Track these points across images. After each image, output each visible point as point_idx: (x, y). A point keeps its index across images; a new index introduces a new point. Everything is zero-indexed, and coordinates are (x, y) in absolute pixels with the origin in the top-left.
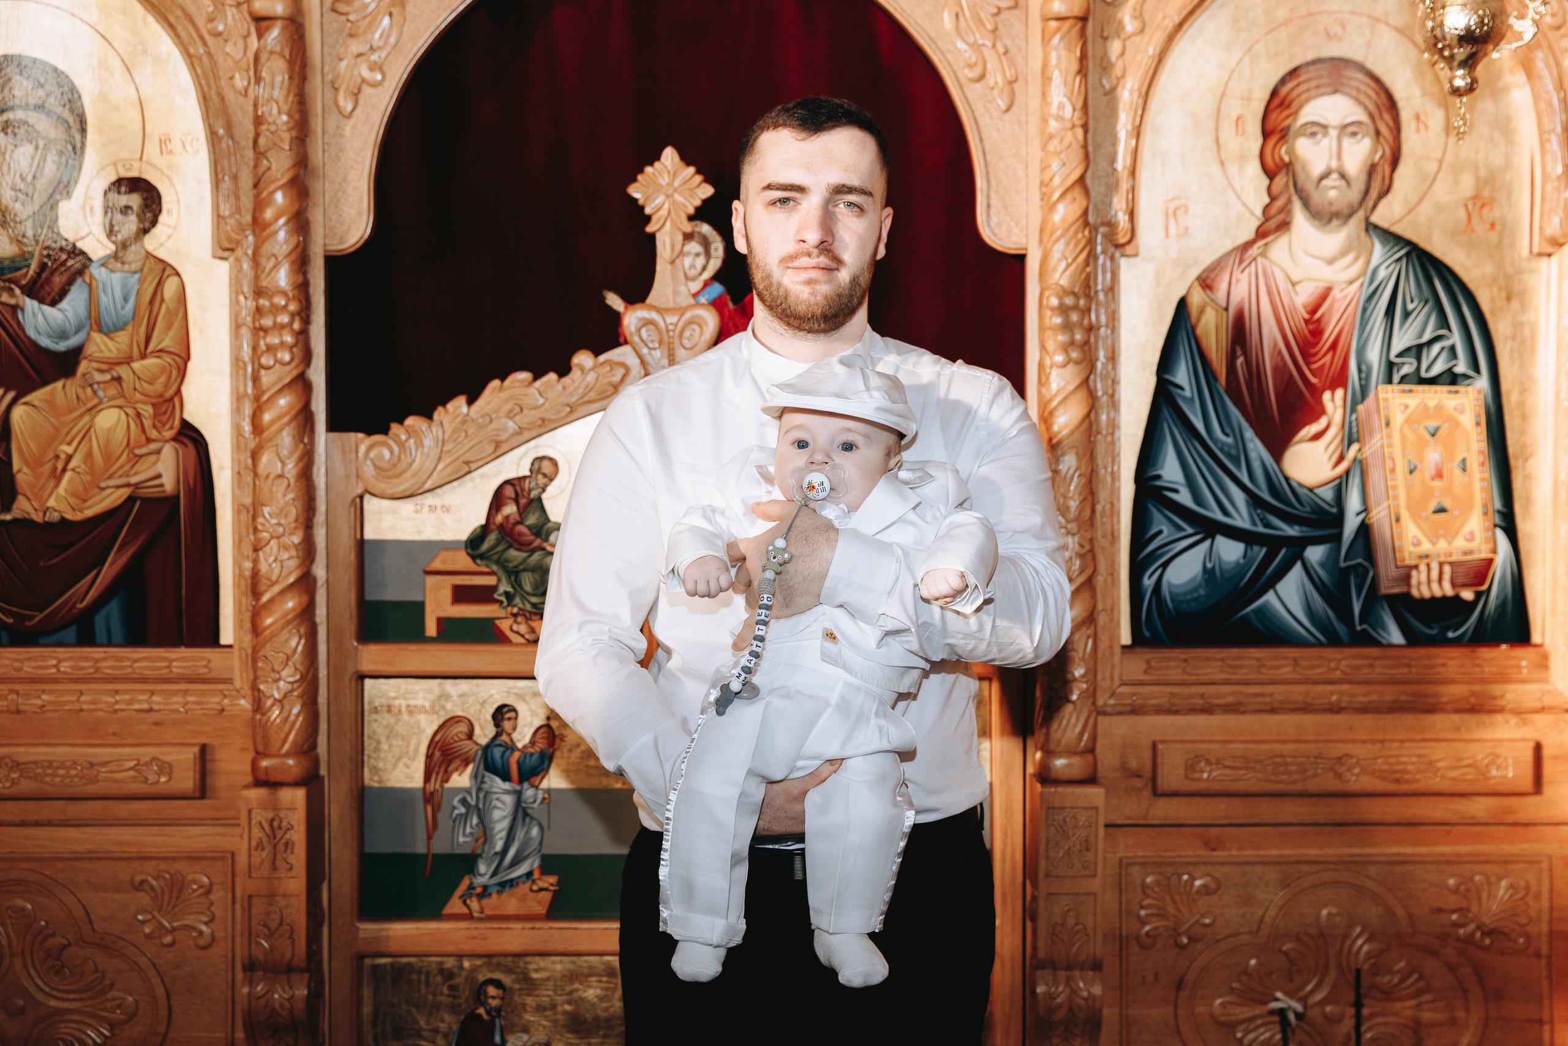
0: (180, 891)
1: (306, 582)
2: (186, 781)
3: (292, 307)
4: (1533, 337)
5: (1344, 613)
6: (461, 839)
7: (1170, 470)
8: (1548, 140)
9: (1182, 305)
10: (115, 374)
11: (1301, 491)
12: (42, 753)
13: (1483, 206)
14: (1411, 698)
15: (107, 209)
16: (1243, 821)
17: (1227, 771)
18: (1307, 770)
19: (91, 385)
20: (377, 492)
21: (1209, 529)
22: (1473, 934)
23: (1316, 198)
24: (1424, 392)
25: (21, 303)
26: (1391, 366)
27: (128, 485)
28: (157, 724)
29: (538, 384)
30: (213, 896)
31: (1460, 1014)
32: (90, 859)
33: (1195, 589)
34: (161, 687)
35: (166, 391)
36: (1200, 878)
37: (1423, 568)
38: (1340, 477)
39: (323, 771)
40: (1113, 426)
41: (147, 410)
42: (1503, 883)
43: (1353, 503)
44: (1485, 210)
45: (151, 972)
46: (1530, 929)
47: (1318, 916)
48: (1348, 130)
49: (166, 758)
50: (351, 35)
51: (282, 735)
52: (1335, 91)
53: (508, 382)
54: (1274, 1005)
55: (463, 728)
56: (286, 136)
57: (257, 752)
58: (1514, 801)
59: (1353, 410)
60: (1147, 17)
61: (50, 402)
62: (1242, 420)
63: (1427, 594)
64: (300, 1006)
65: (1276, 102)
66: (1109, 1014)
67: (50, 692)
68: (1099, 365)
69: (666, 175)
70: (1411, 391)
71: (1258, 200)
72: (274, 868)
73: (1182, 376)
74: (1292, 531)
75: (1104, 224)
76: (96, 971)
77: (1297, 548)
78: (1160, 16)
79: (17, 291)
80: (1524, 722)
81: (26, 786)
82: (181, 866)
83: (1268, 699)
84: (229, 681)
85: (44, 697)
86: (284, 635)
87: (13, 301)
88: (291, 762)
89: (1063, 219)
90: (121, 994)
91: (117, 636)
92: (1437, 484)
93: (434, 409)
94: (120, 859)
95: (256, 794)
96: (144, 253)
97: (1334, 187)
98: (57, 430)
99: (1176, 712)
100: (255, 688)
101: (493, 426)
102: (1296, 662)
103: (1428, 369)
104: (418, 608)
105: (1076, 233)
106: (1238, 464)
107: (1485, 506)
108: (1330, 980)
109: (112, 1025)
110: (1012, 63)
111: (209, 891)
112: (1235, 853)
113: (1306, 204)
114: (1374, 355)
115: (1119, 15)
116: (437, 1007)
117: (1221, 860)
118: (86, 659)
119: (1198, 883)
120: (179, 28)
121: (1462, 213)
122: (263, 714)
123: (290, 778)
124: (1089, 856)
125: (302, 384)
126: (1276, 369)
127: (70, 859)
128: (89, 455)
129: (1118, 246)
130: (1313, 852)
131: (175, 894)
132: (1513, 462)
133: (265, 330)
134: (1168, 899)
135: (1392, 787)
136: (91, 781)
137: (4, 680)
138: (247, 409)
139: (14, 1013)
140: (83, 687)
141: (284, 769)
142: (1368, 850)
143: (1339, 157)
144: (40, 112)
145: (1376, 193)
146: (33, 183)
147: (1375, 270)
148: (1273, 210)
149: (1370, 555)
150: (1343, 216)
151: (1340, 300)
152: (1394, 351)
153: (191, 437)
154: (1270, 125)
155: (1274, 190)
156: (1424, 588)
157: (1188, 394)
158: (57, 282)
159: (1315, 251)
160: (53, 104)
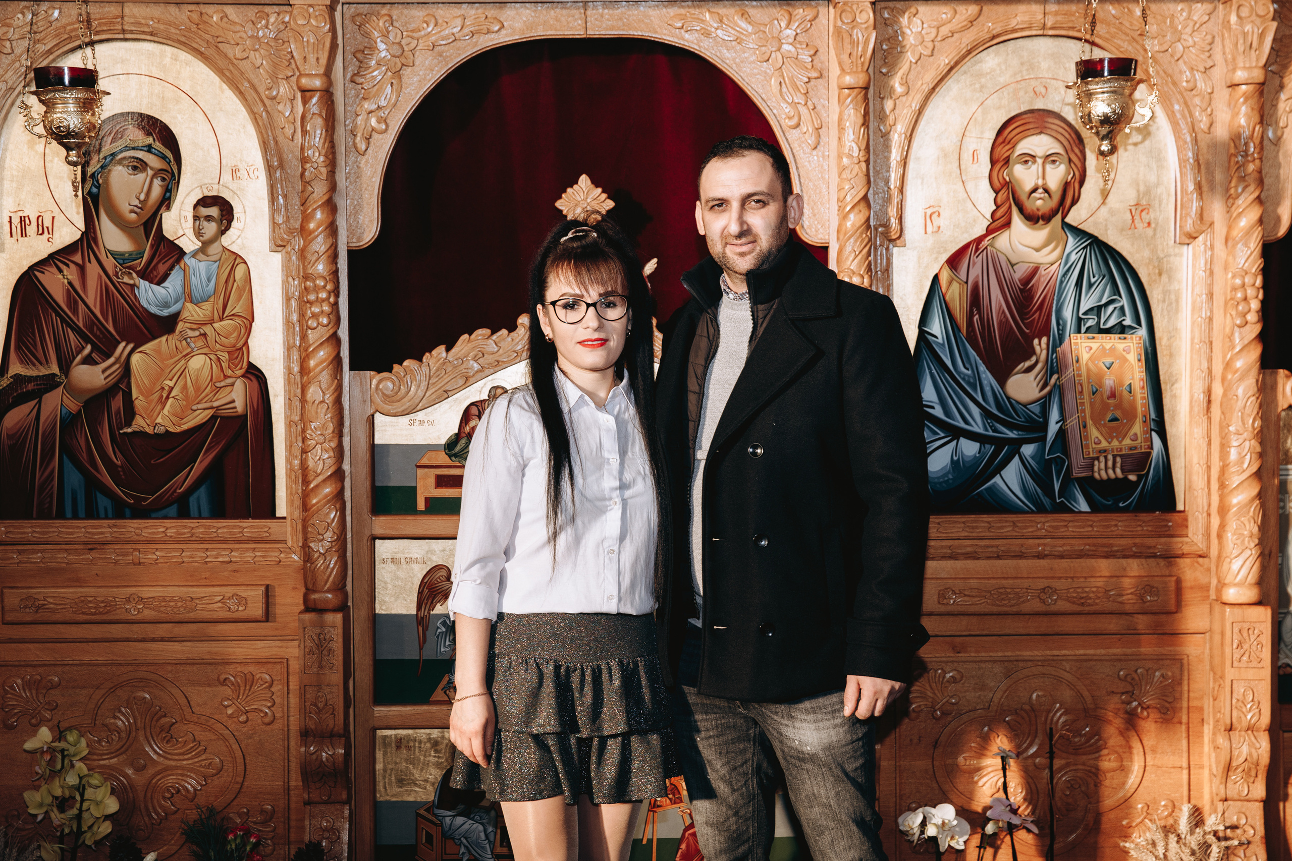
0: (251, 686)
1: (339, 474)
2: (256, 609)
3: (329, 287)
4: (1177, 301)
5: (1047, 489)
6: (443, 650)
7: (927, 393)
8: (1185, 167)
9: (936, 278)
10: (202, 332)
11: (1018, 407)
12: (159, 592)
13: (1142, 211)
14: (1093, 548)
15: (196, 218)
16: (978, 633)
17: (966, 599)
18: (1020, 597)
19: (185, 339)
20: (385, 412)
21: (955, 433)
22: (1136, 708)
23: (1029, 205)
24: (1102, 338)
25: (137, 283)
26: (1079, 321)
27: (212, 408)
28: (234, 571)
29: (494, 337)
30: (274, 689)
32: (189, 664)
33: (946, 474)
34: (237, 546)
35: (237, 342)
36: (949, 672)
37: (1102, 459)
38: (1045, 397)
39: (350, 604)
41: (224, 356)
42: (1157, 674)
43: (1054, 415)
44: (1144, 213)
45: (233, 741)
46: (1176, 705)
47: (1031, 696)
48: (1050, 159)
49: (243, 594)
50: (364, 99)
51: (325, 577)
52: (1041, 133)
53: (473, 336)
55: (443, 573)
56: (323, 171)
57: (307, 589)
58: (1163, 618)
59: (1054, 351)
60: (910, 84)
61: (158, 351)
62: (977, 358)
63: (1104, 476)
64: (341, 759)
65: (1000, 140)
66: (887, 765)
67: (161, 550)
69: (582, 194)
70: (1094, 338)
72: (321, 667)
73: (936, 328)
74: (1012, 435)
75: (881, 225)
76: (195, 740)
77: (1015, 446)
78: (920, 83)
79: (134, 275)
80: (1170, 564)
81: (148, 614)
82: (251, 668)
83: (995, 549)
84: (284, 542)
85: (158, 553)
86: (326, 510)
87: (131, 282)
88: (330, 596)
89: (853, 225)
90: (212, 757)
91: (205, 511)
92: (1111, 401)
93: (424, 354)
94: (210, 664)
95: (307, 616)
96: (221, 248)
97: (1040, 199)
98: (162, 370)
101: (464, 366)
102: (1014, 524)
103: (1105, 323)
104: (412, 491)
105: (861, 234)
106: (975, 390)
107: (1145, 416)
108: (1037, 741)
109: (206, 778)
110: (818, 115)
111: (271, 686)
112: (973, 654)
113: (1021, 210)
114: (1068, 313)
115: (892, 83)
116: (427, 764)
117: (963, 659)
118: (185, 527)
119: (948, 676)
120: (247, 95)
121: (1128, 216)
122: (312, 564)
123: (330, 607)
125: (335, 339)
126: (1000, 323)
127: (176, 664)
128: (185, 387)
129: (891, 241)
130: (1027, 654)
131: (248, 687)
132: (1163, 386)
133: (311, 303)
134: (927, 685)
135: (1080, 608)
136: (192, 610)
137: (128, 542)
138: (295, 356)
139: (139, 769)
140: (184, 546)
141: (326, 601)
142: (1064, 652)
143: (1044, 178)
144: (149, 151)
145: (1068, 201)
146: (146, 200)
147: (1069, 255)
148: (999, 214)
149: (1065, 450)
150: (1047, 218)
151: (1044, 275)
152: (1082, 311)
153: (255, 375)
154: (996, 156)
155: (999, 201)
156: (1103, 473)
157: (940, 340)
158: (162, 268)
159: (1027, 243)
160: (158, 146)
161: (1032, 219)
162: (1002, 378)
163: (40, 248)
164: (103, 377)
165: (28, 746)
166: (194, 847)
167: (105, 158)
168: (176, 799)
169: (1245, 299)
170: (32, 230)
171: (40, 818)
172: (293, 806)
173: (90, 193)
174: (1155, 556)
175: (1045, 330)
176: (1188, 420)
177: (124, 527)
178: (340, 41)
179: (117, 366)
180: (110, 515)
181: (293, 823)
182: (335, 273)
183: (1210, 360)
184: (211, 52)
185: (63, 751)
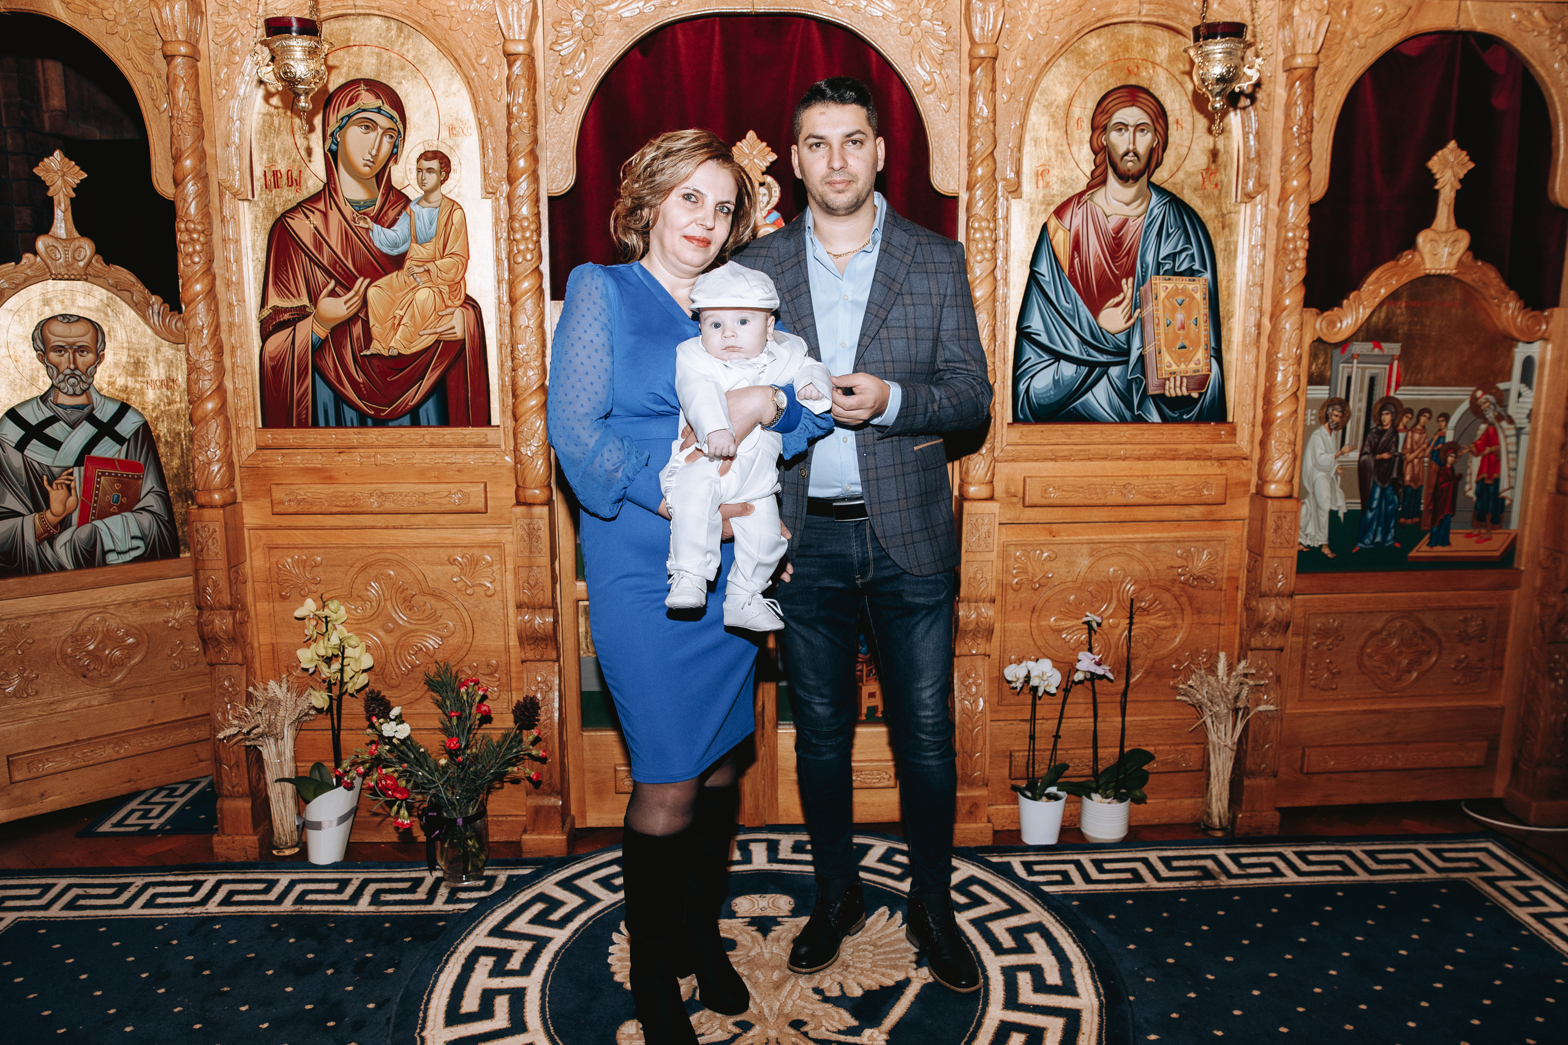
0: (476, 565)
2: (477, 503)
3: (533, 227)
4: (1236, 250)
5: (1129, 405)
7: (1036, 323)
9: (1045, 227)
10: (426, 268)
11: (1108, 336)
12: (397, 488)
13: (1211, 174)
14: (1164, 452)
15: (419, 170)
16: (1070, 521)
17: (1064, 493)
18: (1106, 492)
19: (412, 275)
21: (1058, 356)
22: (1188, 579)
23: (1121, 166)
25: (371, 227)
26: (1159, 265)
27: (436, 333)
28: (459, 471)
30: (495, 568)
31: (1179, 622)
32: (424, 547)
33: (1048, 391)
34: (460, 450)
35: (456, 277)
36: (1046, 552)
37: (1172, 379)
38: (1129, 328)
39: (554, 497)
40: (1006, 298)
41: (445, 289)
42: (1205, 552)
43: (1136, 343)
44: (1213, 177)
45: (462, 610)
46: (1218, 576)
47: (1108, 572)
48: (1139, 128)
49: (466, 490)
50: (561, 64)
51: (534, 476)
52: (1133, 105)
54: (1085, 619)
56: (526, 124)
57: (518, 486)
58: (1214, 508)
59: (1138, 289)
61: (390, 285)
62: (1077, 295)
63: (1174, 395)
64: (550, 627)
65: (1100, 110)
66: (997, 627)
67: (398, 453)
68: (999, 262)
69: (749, 147)
71: (1088, 167)
72: (531, 552)
73: (1044, 268)
74: (1102, 358)
75: (1003, 179)
76: (432, 609)
77: (1105, 368)
79: (369, 220)
80: (1222, 465)
81: (389, 506)
82: (476, 552)
83: (1087, 453)
84: (499, 446)
85: (395, 456)
86: (532, 419)
87: (366, 226)
88: (537, 492)
89: (982, 176)
90: (446, 622)
91: (433, 422)
92: (1181, 332)
94: (442, 547)
95: (520, 510)
96: (441, 196)
97: (1131, 161)
98: (394, 301)
99: (1037, 460)
100: (516, 449)
102: (1102, 432)
103: (1179, 267)
106: (1074, 320)
108: (1113, 606)
109: (442, 638)
110: (951, 83)
111: (492, 565)
112: (1065, 538)
113: (1115, 170)
114: (1150, 258)
115: (1014, 56)
117: (1057, 542)
119: (1045, 555)
120: (460, 61)
121: (1200, 177)
122: (522, 464)
123: (538, 501)
124: (990, 540)
125: (537, 272)
126: (1096, 265)
127: (413, 547)
128: (413, 316)
129: (1010, 192)
130: (1107, 537)
131: (473, 567)
132: (1222, 321)
133: (517, 241)
134: (1028, 564)
135: (1152, 501)
136: (424, 503)
137: (371, 447)
138: (505, 287)
139: (389, 632)
140: (415, 450)
141: (535, 496)
142: (1136, 536)
143: (1134, 144)
144: (379, 112)
145: (1153, 164)
146: (376, 155)
147: (1152, 210)
148: (1097, 173)
149: (1144, 372)
150: (1136, 178)
151: (1132, 226)
152: (1161, 256)
153: (470, 303)
154: (1096, 124)
155: (1098, 162)
156: (1172, 391)
157: (1047, 279)
158: (392, 214)
159: (1119, 198)
160: (387, 108)
161: (1125, 178)
162: (1096, 311)
163: (289, 197)
164: (345, 307)
165: (298, 613)
166: (435, 695)
167: (342, 119)
168: (419, 655)
169: (1295, 249)
170: (283, 181)
171: (311, 671)
172: (513, 661)
173: (330, 150)
174: (1210, 458)
175: (1131, 273)
176: (1240, 348)
177: (366, 434)
178: (540, 14)
179: (356, 298)
180: (355, 424)
181: (513, 675)
182: (538, 214)
183: (1261, 299)
184: (430, 24)
185: (326, 617)
